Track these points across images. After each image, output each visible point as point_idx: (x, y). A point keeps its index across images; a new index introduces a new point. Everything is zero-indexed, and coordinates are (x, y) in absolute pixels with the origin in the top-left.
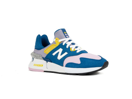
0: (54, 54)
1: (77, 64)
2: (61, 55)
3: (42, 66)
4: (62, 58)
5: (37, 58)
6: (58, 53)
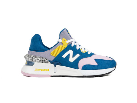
0: (64, 56)
1: (95, 66)
2: (73, 57)
4: (75, 60)
5: (41, 61)
6: (69, 55)
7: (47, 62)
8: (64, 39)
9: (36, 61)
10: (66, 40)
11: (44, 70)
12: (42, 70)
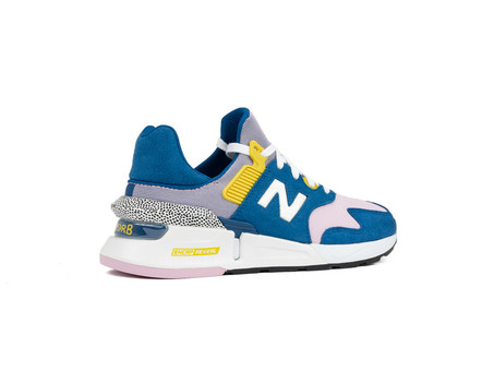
0: (264, 201)
2: (289, 205)
3: (213, 251)
4: (298, 215)
5: (194, 222)
6: (276, 197)
7: (215, 225)
8: (253, 143)
9: (177, 222)
10: (258, 146)
11: (205, 252)
12: (196, 252)
